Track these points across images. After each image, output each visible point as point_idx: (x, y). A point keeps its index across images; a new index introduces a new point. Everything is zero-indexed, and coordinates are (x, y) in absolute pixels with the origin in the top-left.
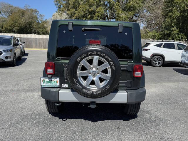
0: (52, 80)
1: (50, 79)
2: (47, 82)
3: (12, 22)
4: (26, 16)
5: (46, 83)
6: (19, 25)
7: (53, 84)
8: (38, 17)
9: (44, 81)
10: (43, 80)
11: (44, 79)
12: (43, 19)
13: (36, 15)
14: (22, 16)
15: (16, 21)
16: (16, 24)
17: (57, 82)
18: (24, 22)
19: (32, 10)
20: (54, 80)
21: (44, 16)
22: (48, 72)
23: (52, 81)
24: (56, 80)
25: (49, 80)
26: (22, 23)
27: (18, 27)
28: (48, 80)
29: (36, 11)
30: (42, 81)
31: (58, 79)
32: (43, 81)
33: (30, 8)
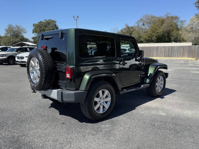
3: (151, 32)
4: (165, 25)
6: (156, 35)
8: (179, 24)
12: (183, 25)
13: (176, 22)
14: (161, 25)
15: (155, 31)
16: (154, 34)
18: (162, 30)
19: (172, 18)
21: (185, 21)
26: (161, 32)
27: (156, 36)
29: (176, 18)
33: (170, 16)
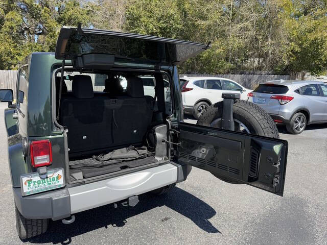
0: (48, 176)
1: (42, 176)
2: (36, 184)
5: (34, 185)
7: (50, 184)
9: (29, 184)
10: (28, 181)
11: (29, 179)
17: (58, 178)
20: (51, 175)
22: (37, 163)
23: (47, 178)
24: (56, 175)
25: (41, 178)
28: (39, 179)
30: (25, 183)
31: (61, 172)
32: (27, 184)
